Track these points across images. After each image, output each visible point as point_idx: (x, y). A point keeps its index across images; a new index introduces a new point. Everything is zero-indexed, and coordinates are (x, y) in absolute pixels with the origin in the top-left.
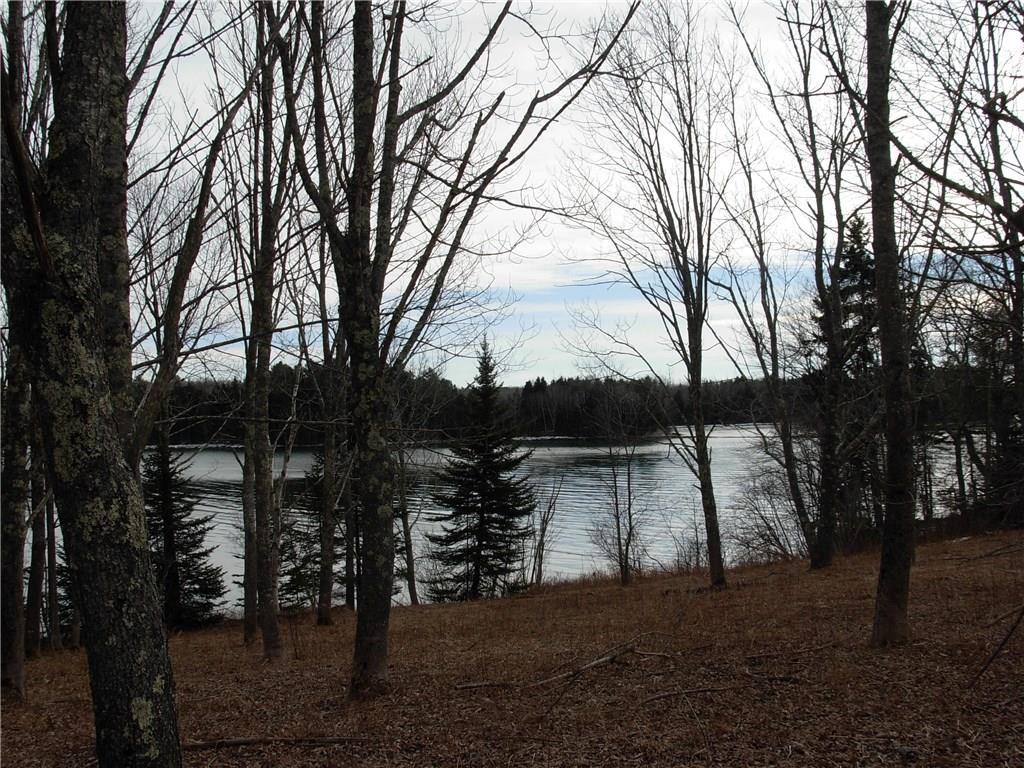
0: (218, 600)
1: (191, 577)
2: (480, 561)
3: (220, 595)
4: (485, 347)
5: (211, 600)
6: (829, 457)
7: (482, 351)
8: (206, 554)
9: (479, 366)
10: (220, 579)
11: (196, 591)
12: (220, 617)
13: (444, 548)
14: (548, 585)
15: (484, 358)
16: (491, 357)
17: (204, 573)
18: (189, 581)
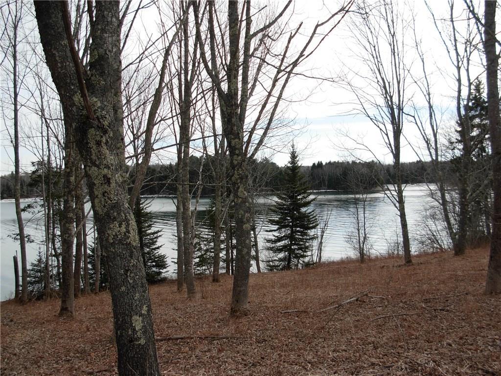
0: (164, 270)
1: (151, 259)
2: (291, 251)
3: (165, 268)
4: (293, 147)
5: (161, 270)
6: (463, 200)
7: (292, 149)
8: (158, 248)
9: (290, 156)
10: (165, 260)
11: (154, 266)
12: (165, 279)
13: (274, 245)
14: (324, 263)
15: (293, 152)
16: (296, 152)
17: (157, 257)
18: (150, 261)
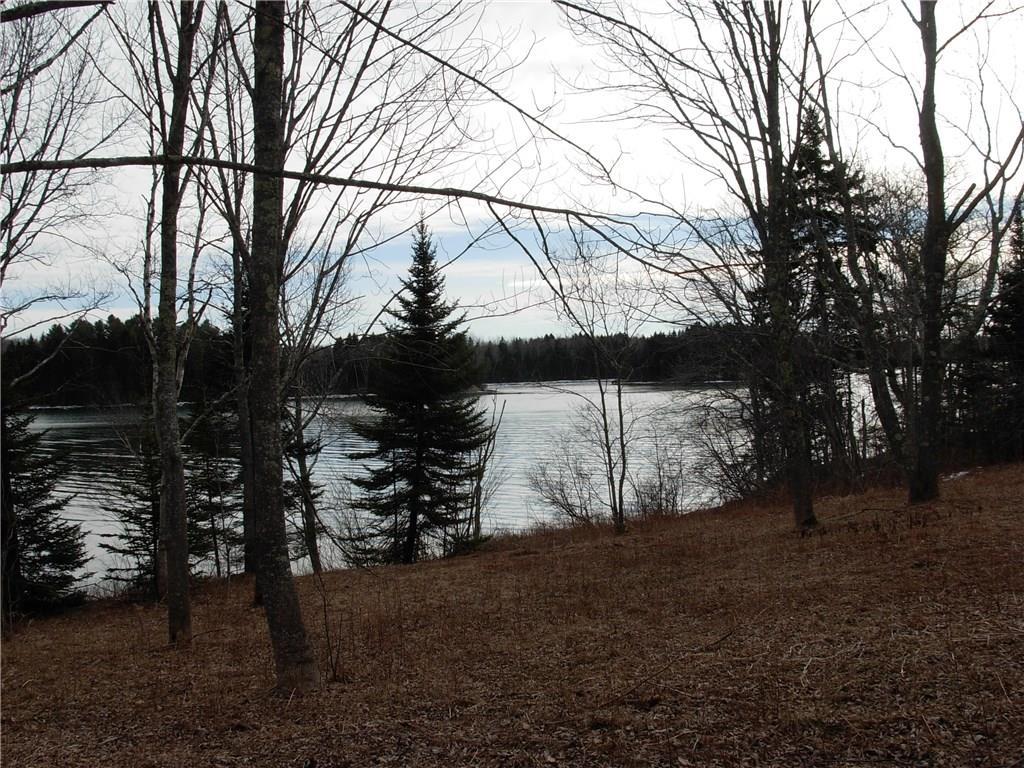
0: (77, 573)
1: (35, 540)
2: (416, 507)
3: (80, 565)
4: (422, 230)
5: (68, 573)
7: (418, 236)
8: (58, 506)
9: (414, 254)
10: (80, 541)
11: (44, 560)
12: (80, 597)
13: (373, 493)
15: (421, 245)
16: (429, 245)
17: (56, 534)
18: (35, 545)
